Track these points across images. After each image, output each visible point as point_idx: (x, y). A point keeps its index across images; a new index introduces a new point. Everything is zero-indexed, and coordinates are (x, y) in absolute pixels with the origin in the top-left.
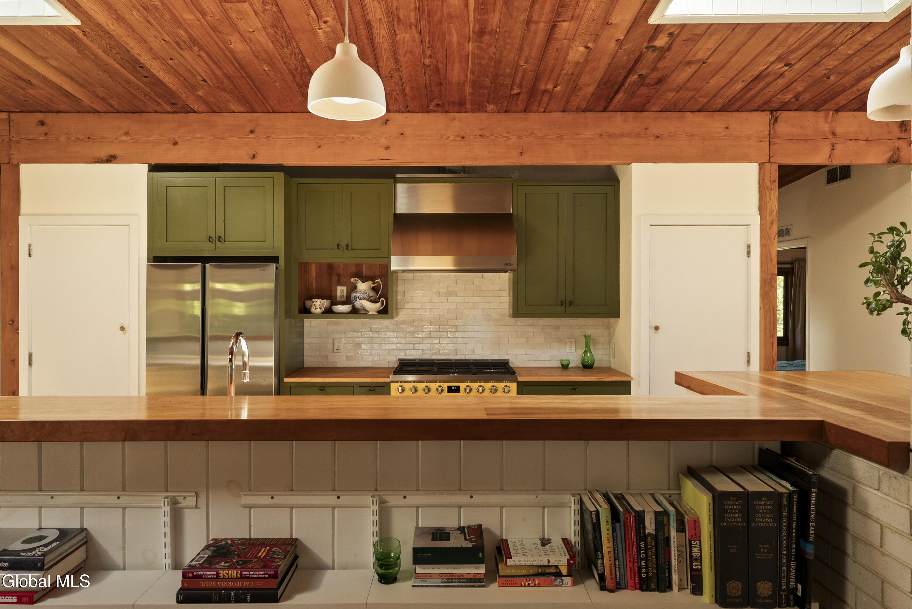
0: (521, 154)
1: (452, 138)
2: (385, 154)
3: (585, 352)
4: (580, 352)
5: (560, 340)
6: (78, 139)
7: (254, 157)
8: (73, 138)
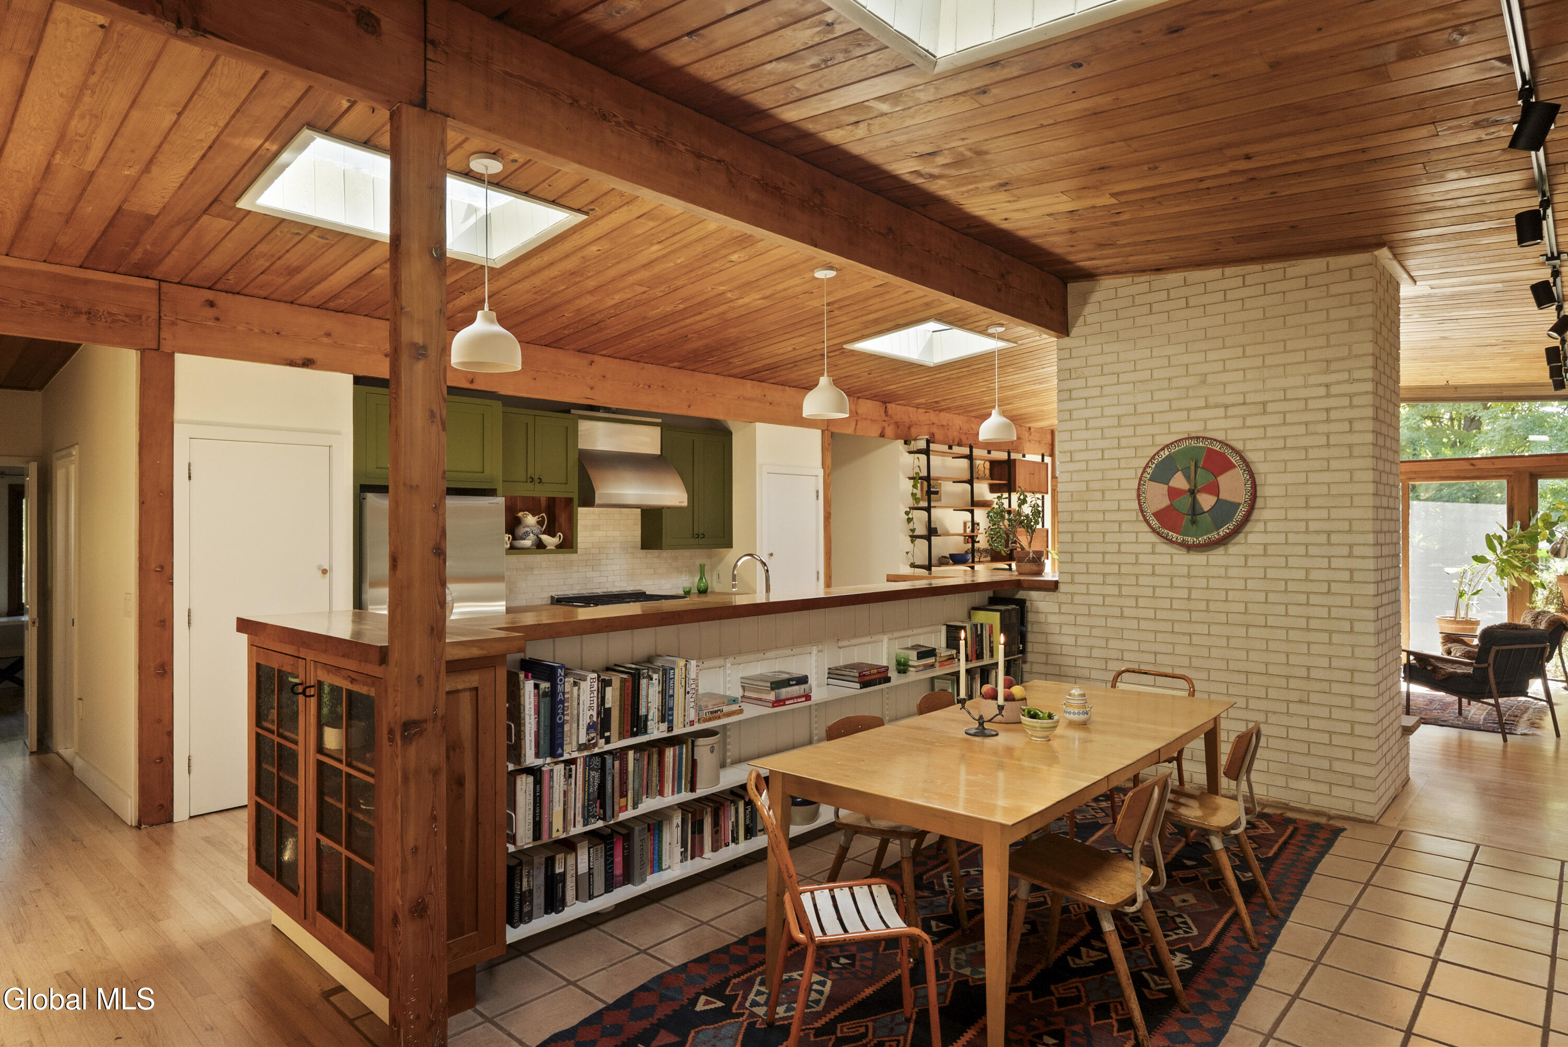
0: (689, 406)
1: (642, 386)
2: (589, 393)
3: (701, 579)
4: (697, 579)
5: (679, 570)
6: (263, 332)
7: (472, 382)
8: (256, 330)
